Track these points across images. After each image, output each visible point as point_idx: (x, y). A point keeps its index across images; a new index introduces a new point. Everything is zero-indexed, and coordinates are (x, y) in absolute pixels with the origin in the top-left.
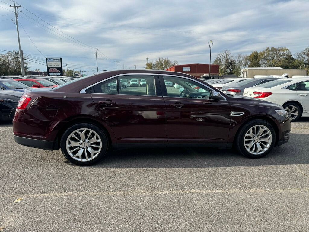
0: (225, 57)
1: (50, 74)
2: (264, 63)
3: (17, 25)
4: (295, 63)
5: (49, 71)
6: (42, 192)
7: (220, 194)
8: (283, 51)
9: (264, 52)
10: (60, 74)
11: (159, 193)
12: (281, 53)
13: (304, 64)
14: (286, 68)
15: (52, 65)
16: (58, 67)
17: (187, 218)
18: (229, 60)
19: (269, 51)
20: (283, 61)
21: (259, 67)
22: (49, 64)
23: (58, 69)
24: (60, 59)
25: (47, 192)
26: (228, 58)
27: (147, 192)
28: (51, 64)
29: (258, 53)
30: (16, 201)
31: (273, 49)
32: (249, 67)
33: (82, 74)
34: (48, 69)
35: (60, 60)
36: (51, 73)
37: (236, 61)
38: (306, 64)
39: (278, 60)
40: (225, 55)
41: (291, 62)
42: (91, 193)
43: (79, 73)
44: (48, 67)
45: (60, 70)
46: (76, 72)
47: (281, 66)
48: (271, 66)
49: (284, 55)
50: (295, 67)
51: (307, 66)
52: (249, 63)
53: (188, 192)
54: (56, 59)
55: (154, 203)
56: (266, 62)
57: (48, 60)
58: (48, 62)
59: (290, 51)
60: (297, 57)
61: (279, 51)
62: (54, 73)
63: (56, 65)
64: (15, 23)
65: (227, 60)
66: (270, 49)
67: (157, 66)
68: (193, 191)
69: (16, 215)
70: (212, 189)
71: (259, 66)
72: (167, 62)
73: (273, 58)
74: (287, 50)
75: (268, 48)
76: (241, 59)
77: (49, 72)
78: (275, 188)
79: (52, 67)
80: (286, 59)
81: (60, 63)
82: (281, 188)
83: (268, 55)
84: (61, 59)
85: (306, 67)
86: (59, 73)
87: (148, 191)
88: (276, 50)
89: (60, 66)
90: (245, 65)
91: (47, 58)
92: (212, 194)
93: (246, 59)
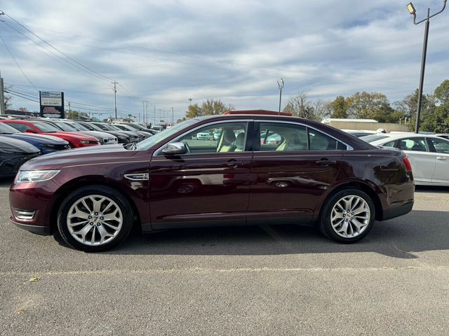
0: (300, 102)
1: (44, 115)
2: (353, 113)
4: (393, 115)
5: (43, 111)
6: (64, 269)
7: (300, 273)
8: (379, 98)
9: (353, 98)
10: (60, 116)
11: (222, 271)
12: (375, 101)
13: (405, 116)
14: (382, 121)
16: (57, 105)
17: (260, 298)
18: (305, 108)
19: (359, 98)
20: (377, 111)
21: (345, 118)
23: (57, 108)
24: (61, 93)
25: (72, 270)
26: (304, 104)
27: (207, 270)
28: (47, 101)
29: (345, 99)
30: (32, 279)
31: (365, 95)
32: (332, 117)
33: (91, 117)
34: (42, 108)
35: (61, 95)
36: (47, 114)
37: (315, 108)
38: (408, 117)
39: (372, 109)
40: (300, 99)
41: (388, 114)
42: (133, 271)
43: (87, 116)
44: (42, 105)
45: (60, 111)
46: (82, 114)
47: (375, 119)
48: (362, 117)
49: (379, 103)
50: (394, 121)
51: (409, 119)
52: (332, 113)
53: (259, 270)
54: (54, 93)
55: (218, 282)
56: (355, 112)
57: (42, 95)
58: (42, 98)
59: (387, 98)
60: (397, 106)
61: (373, 97)
65: (302, 107)
66: (360, 94)
67: (204, 111)
68: (265, 269)
69: (35, 296)
70: (289, 267)
71: (345, 116)
72: (219, 106)
73: (364, 107)
74: (383, 96)
75: (358, 93)
76: (322, 106)
78: (367, 266)
79: (48, 105)
80: (382, 108)
81: (61, 99)
82: (374, 267)
83: (358, 102)
85: (407, 120)
87: (209, 269)
88: (369, 96)
89: (60, 104)
90: (327, 114)
91: (40, 92)
92: (291, 272)
93: (328, 107)
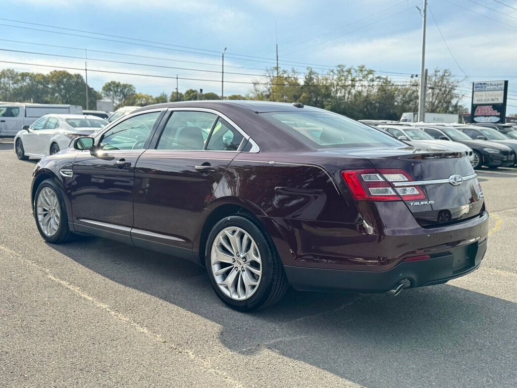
1: (476, 119)
3: (425, 17)
5: (476, 111)
10: (498, 119)
15: (483, 98)
16: (495, 102)
22: (478, 96)
24: (503, 83)
28: (481, 97)
34: (474, 107)
35: (503, 86)
36: (479, 118)
44: (474, 103)
45: (500, 111)
54: (493, 83)
57: (476, 87)
58: (475, 93)
62: (485, 116)
63: (493, 98)
64: (423, 13)
77: (475, 114)
79: (483, 102)
84: (506, 83)
86: (497, 116)
89: (501, 101)
91: (474, 83)
